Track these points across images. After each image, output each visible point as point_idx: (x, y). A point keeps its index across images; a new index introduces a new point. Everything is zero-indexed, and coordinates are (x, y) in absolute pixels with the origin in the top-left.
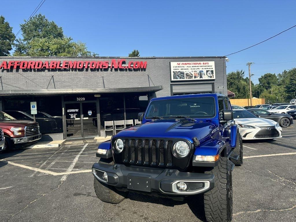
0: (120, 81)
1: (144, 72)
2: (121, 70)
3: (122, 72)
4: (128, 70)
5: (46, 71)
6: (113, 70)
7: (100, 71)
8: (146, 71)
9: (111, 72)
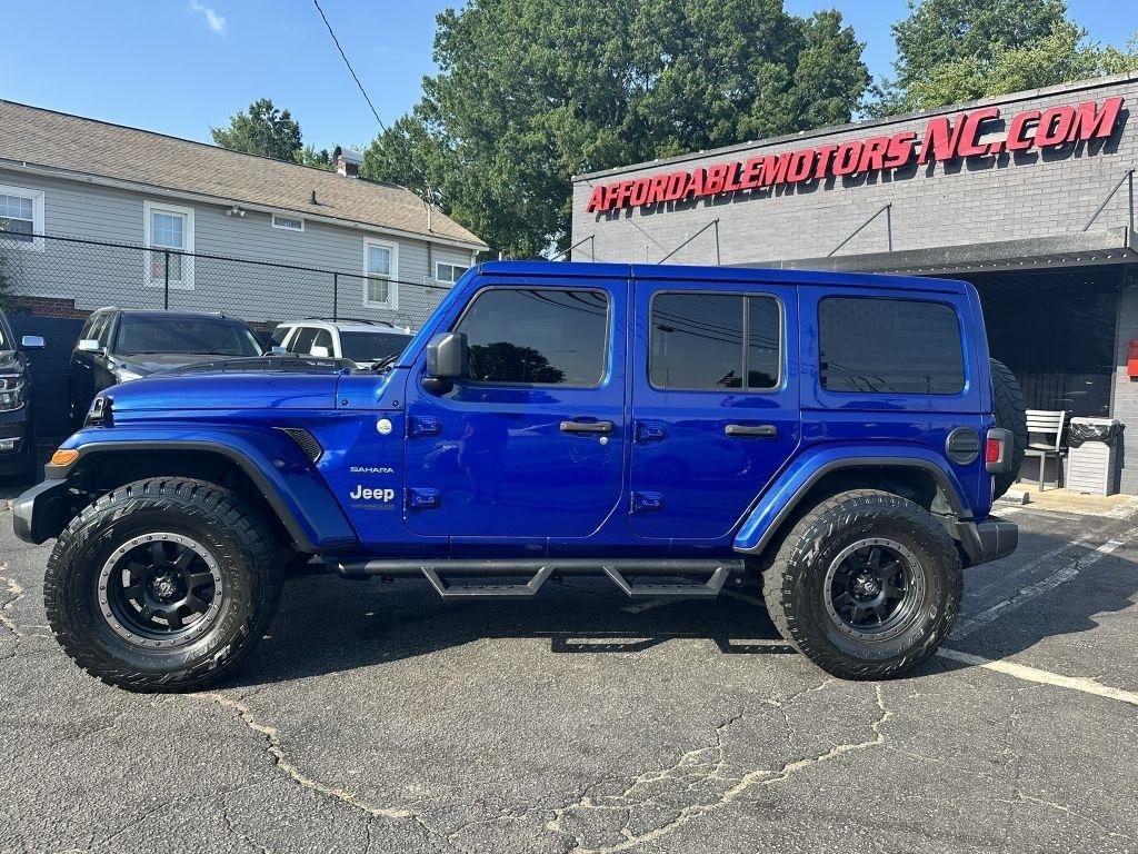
0: (968, 220)
1: (1108, 158)
2: (977, 162)
3: (982, 174)
4: (1012, 161)
5: (701, 204)
6: (936, 171)
7: (881, 183)
8: (1120, 152)
9: (930, 181)
